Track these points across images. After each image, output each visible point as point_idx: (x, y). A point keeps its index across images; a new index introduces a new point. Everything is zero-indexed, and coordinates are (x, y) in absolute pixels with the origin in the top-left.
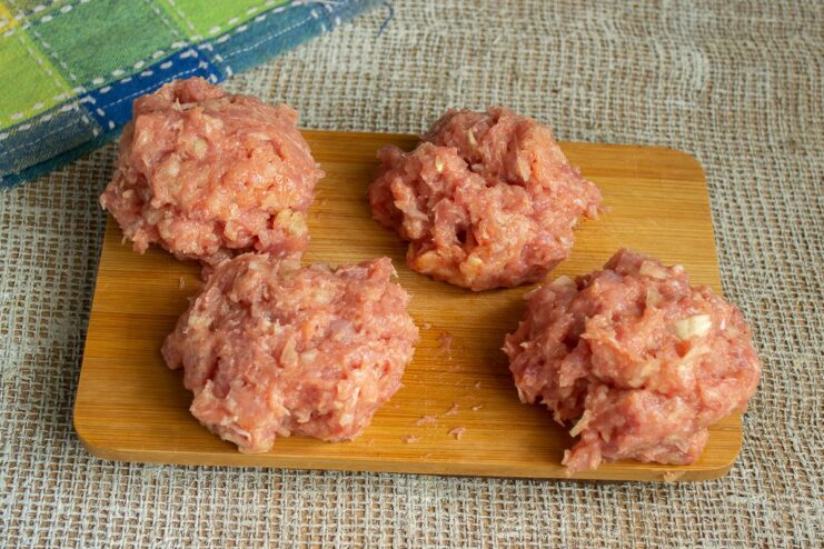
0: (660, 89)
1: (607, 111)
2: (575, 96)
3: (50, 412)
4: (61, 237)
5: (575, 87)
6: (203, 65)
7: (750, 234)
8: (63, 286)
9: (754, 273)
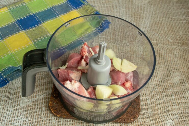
0: (136, 54)
1: (128, 57)
2: (123, 55)
3: (37, 111)
4: (39, 80)
5: (123, 53)
6: (64, 50)
8: (39, 89)
9: (153, 86)
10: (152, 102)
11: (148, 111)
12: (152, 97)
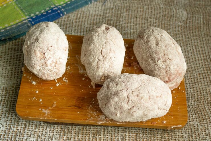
2: (153, 21)
6: (59, 11)
7: (196, 57)
9: (197, 66)
10: (195, 88)
11: (188, 101)
12: (195, 82)
